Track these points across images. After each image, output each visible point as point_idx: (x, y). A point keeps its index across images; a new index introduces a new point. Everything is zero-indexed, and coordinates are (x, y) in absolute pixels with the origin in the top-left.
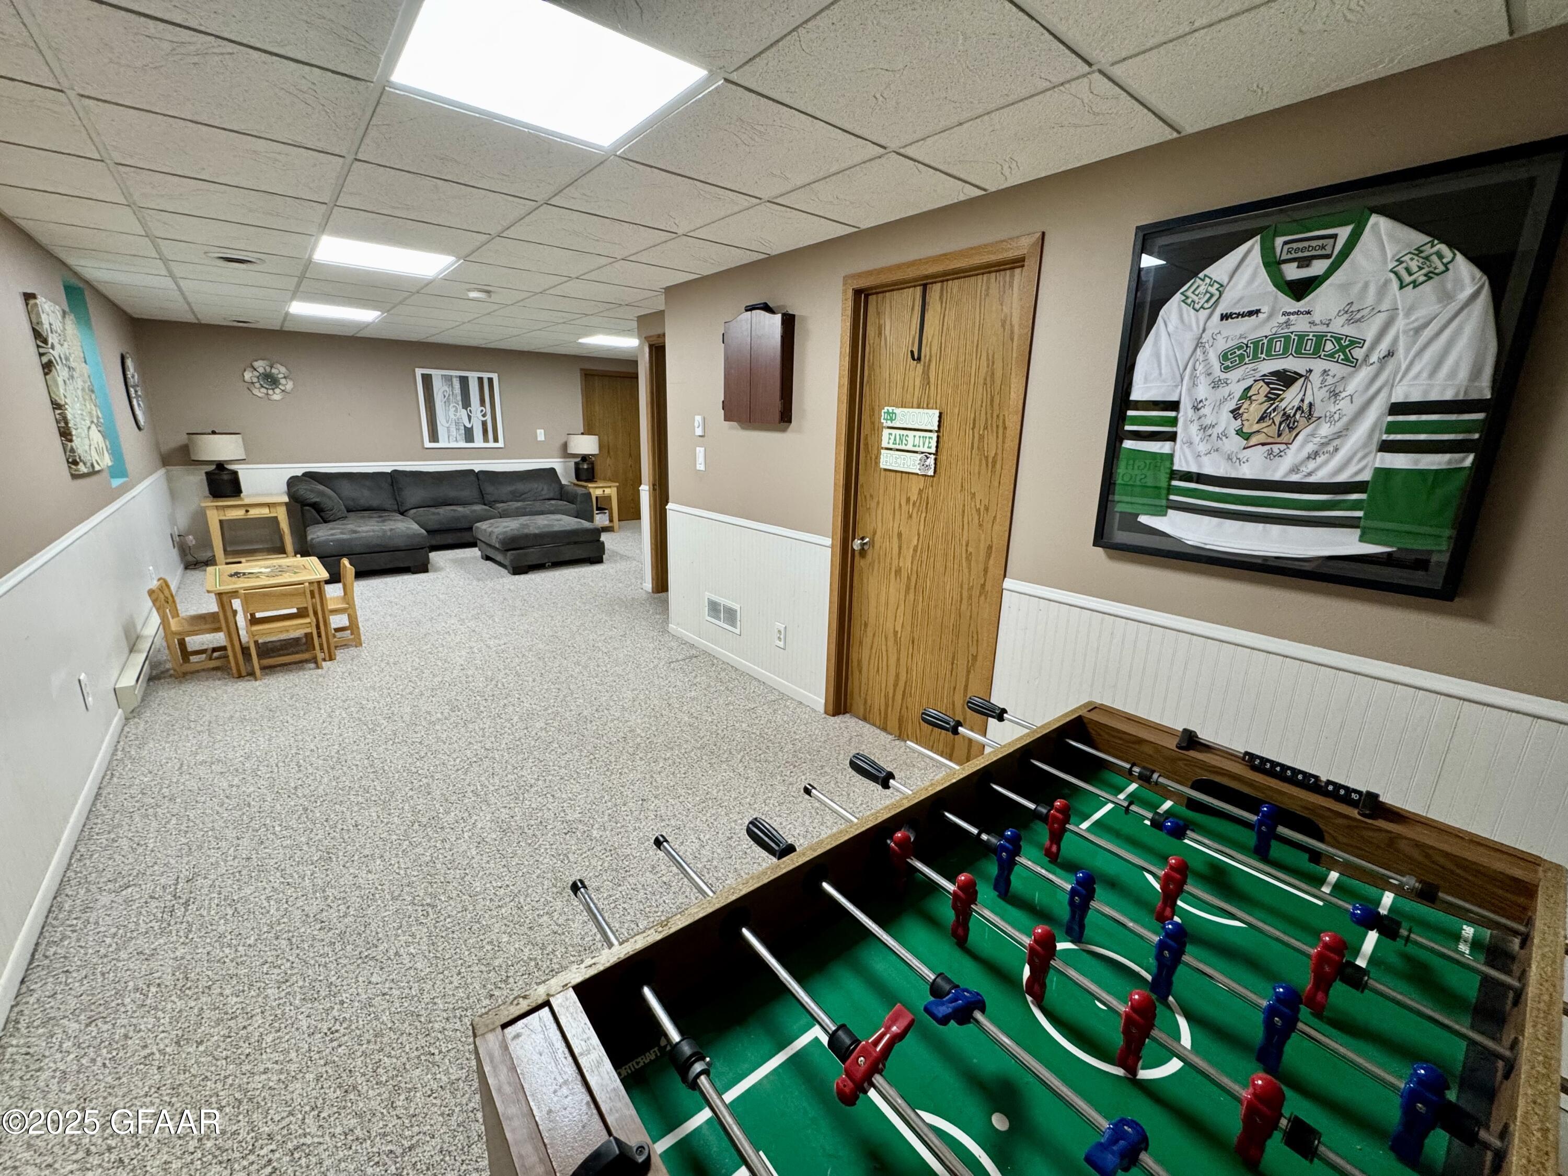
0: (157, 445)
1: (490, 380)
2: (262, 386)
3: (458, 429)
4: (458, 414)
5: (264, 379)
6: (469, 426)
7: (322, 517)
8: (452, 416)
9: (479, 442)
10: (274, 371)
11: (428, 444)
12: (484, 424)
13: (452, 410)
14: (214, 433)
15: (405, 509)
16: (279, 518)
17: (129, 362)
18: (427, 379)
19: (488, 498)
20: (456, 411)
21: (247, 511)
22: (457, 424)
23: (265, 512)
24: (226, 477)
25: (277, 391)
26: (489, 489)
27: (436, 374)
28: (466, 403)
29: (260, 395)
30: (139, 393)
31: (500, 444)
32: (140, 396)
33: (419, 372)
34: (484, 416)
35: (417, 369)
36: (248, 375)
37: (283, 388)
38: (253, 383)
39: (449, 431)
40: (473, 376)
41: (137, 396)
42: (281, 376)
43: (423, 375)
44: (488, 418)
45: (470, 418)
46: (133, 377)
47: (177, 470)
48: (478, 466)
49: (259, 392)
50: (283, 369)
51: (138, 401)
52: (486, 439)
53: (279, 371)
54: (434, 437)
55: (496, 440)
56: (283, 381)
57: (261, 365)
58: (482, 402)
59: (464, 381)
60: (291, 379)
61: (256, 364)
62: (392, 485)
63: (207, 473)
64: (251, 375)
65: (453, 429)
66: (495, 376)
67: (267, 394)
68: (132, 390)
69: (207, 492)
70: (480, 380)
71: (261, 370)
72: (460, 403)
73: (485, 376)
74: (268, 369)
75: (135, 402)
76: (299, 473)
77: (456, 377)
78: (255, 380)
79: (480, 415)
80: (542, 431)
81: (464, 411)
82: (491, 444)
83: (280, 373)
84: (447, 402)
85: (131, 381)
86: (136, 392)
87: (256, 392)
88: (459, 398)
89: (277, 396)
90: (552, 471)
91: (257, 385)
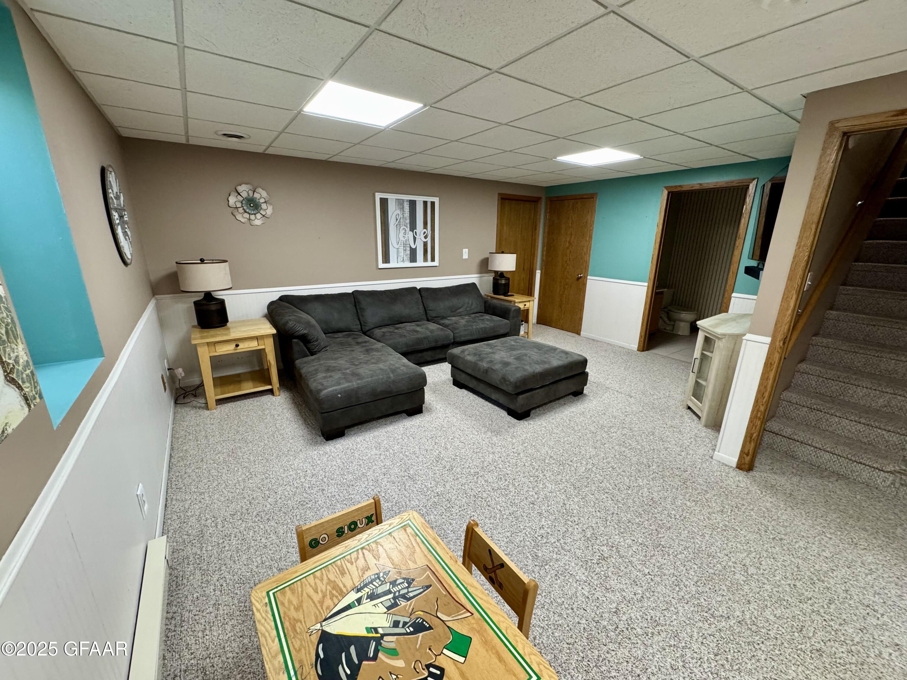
0: (147, 273)
1: (433, 204)
2: (246, 212)
3: (405, 250)
4: (406, 236)
5: (246, 204)
6: (414, 247)
7: (308, 349)
8: (402, 238)
9: (420, 262)
10: (256, 195)
11: (381, 265)
12: (425, 244)
13: (402, 232)
14: (202, 261)
15: (367, 328)
16: (267, 351)
17: (111, 178)
18: (384, 202)
19: (432, 314)
20: (405, 233)
21: (237, 346)
22: (405, 245)
23: (253, 345)
24: (214, 307)
25: (259, 216)
26: (431, 305)
27: (392, 198)
28: (413, 227)
29: (243, 220)
30: (126, 218)
31: (436, 263)
32: (126, 223)
33: (378, 196)
34: (426, 237)
35: (377, 194)
36: (232, 200)
37: (264, 213)
38: (237, 208)
39: (398, 252)
40: (420, 200)
41: (123, 223)
42: (262, 200)
43: (381, 199)
44: (429, 239)
45: (415, 239)
46: (118, 198)
47: (167, 299)
48: (420, 283)
49: (242, 217)
50: (264, 194)
51: (123, 228)
52: (425, 260)
53: (261, 195)
54: (386, 259)
55: (433, 260)
56: (264, 206)
57: (244, 189)
58: (425, 226)
59: (413, 204)
60: (271, 204)
61: (240, 189)
62: (355, 306)
63: (196, 303)
64: (235, 200)
65: (401, 250)
66: (436, 200)
67: (250, 219)
68: (115, 215)
69: (195, 323)
70: (425, 203)
71: (244, 194)
72: (408, 226)
73: (429, 199)
74: (251, 193)
75: (119, 231)
76: (275, 297)
77: (407, 201)
78: (239, 205)
79: (422, 236)
80: (467, 250)
81: (411, 232)
82: (429, 263)
83: (261, 198)
84: (398, 226)
85: (114, 203)
86: (121, 217)
87: (239, 217)
88: (408, 221)
89: (258, 221)
90: (473, 286)
91: (241, 210)
